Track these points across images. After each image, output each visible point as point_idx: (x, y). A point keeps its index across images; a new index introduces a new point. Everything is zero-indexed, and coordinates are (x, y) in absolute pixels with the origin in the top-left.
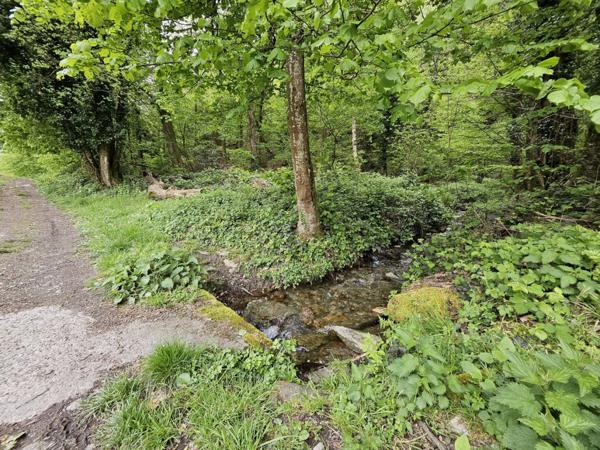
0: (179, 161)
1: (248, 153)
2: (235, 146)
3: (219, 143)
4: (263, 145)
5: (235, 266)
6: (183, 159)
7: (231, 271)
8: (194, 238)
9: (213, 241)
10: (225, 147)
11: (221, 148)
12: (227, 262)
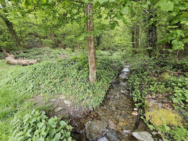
0: (19, 44)
1: (51, 41)
2: (44, 38)
3: (37, 36)
4: (56, 38)
5: (70, 103)
6: (21, 43)
7: (68, 106)
8: (46, 92)
9: (56, 92)
10: (40, 38)
11: (38, 38)
12: (65, 102)
